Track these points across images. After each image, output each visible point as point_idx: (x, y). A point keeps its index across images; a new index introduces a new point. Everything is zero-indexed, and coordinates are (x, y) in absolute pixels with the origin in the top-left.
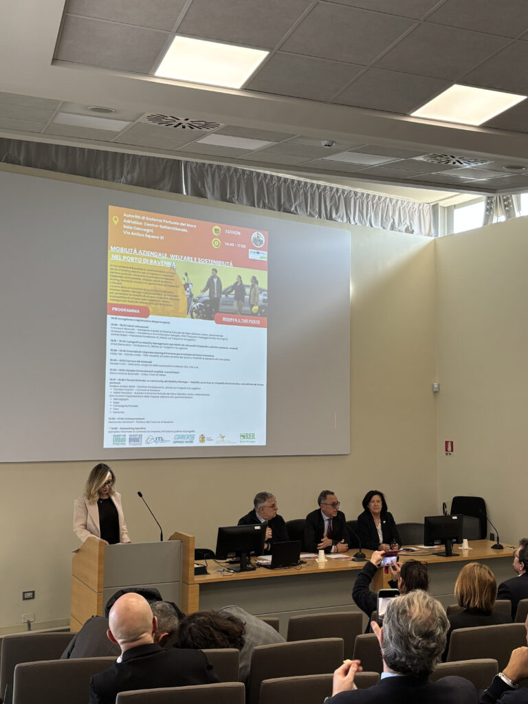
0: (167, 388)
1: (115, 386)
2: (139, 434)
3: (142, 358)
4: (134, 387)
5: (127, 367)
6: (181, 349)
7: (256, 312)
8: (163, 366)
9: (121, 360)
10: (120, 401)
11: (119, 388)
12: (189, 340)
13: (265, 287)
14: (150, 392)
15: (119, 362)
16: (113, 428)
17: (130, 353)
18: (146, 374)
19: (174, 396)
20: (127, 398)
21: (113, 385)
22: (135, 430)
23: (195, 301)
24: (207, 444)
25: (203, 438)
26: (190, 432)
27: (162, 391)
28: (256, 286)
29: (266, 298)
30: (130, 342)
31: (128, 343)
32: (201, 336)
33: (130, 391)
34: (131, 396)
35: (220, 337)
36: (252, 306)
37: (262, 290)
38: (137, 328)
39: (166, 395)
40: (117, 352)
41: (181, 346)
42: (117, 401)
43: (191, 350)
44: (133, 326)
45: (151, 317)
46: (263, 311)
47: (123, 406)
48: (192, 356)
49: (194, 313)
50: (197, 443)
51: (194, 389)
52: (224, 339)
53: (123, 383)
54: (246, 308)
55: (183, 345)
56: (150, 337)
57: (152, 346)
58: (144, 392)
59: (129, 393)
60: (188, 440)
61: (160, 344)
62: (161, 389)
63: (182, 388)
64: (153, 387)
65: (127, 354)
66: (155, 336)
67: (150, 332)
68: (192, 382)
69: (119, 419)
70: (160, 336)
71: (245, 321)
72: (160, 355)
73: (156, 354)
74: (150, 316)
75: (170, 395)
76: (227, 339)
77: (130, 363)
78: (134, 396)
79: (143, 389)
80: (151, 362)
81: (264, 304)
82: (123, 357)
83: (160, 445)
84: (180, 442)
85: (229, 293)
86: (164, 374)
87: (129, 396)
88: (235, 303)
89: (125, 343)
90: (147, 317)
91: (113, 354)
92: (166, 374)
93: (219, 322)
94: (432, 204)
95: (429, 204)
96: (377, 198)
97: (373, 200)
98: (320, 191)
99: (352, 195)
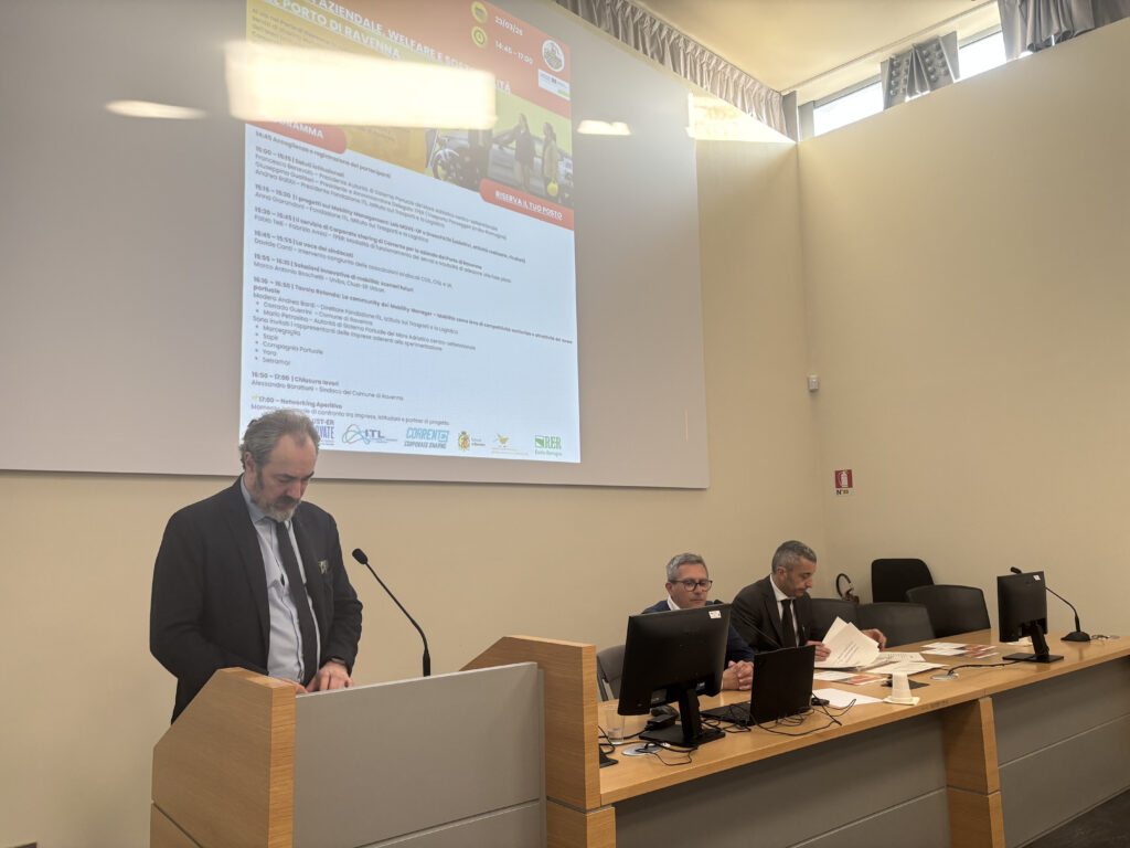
0: (386, 319)
1: (268, 298)
2: (326, 417)
3: (330, 242)
4: (313, 305)
5: (295, 256)
6: (415, 238)
7: (554, 194)
8: (376, 269)
9: (280, 238)
10: (279, 334)
11: (277, 303)
12: (432, 223)
13: (569, 151)
14: (350, 323)
15: (275, 241)
16: (262, 399)
17: (305, 225)
18: (338, 281)
19: (404, 340)
20: (298, 330)
21: (263, 293)
22: (318, 408)
23: (443, 144)
24: (472, 452)
25: (465, 440)
26: (440, 423)
27: (377, 325)
28: (553, 142)
29: (570, 171)
30: (301, 199)
31: (297, 202)
32: (454, 219)
33: (304, 315)
34: (305, 327)
35: (491, 230)
36: (547, 181)
37: (563, 155)
38: (319, 172)
39: (386, 336)
40: (271, 217)
41: (415, 234)
42: (273, 334)
43: (434, 246)
44: (309, 165)
45: (349, 155)
46: (567, 195)
47: (288, 348)
48: (439, 260)
49: (439, 168)
50: (453, 449)
51: (446, 331)
52: (499, 236)
53: (285, 293)
54: (537, 183)
55: (420, 231)
56: (348, 198)
57: (354, 221)
58: (337, 321)
59: (302, 318)
60: (436, 442)
61: (370, 219)
62: (375, 321)
63: (419, 326)
64: (358, 314)
65: (296, 227)
66: (360, 198)
67: (347, 187)
68: (440, 316)
69: (277, 377)
70: (368, 201)
71: (537, 208)
72: (370, 242)
73: (363, 240)
74: (348, 151)
75: (395, 338)
76: (504, 238)
77: (303, 247)
78: (311, 328)
79: (334, 313)
80: (350, 255)
81: (566, 182)
82: (286, 231)
83: (375, 447)
84: (418, 445)
85: (506, 143)
86: (379, 286)
87: (300, 326)
88: (517, 166)
89: (291, 200)
90: (341, 151)
91: (262, 219)
92: (385, 288)
93: (489, 198)
94: (784, 94)
95: (780, 93)
96: (714, 62)
97: (708, 65)
98: (636, 20)
99: (681, 45)
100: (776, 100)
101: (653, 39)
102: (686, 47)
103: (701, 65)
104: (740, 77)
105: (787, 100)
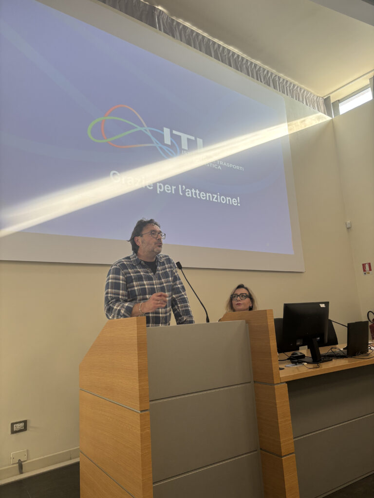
94: (325, 98)
95: (323, 98)
96: (292, 85)
97: (290, 87)
98: (256, 70)
99: (277, 79)
100: (321, 101)
101: (264, 77)
102: (279, 80)
103: (286, 88)
104: (304, 92)
105: (327, 101)
